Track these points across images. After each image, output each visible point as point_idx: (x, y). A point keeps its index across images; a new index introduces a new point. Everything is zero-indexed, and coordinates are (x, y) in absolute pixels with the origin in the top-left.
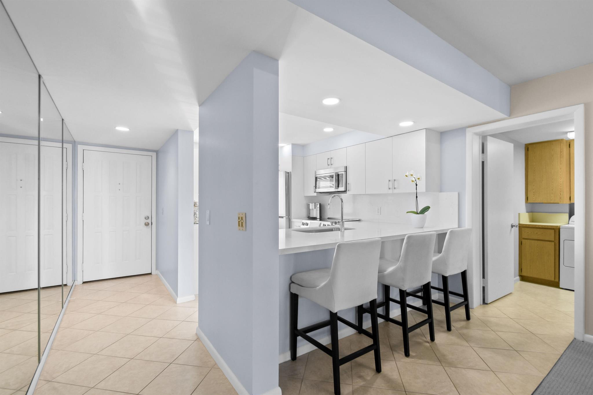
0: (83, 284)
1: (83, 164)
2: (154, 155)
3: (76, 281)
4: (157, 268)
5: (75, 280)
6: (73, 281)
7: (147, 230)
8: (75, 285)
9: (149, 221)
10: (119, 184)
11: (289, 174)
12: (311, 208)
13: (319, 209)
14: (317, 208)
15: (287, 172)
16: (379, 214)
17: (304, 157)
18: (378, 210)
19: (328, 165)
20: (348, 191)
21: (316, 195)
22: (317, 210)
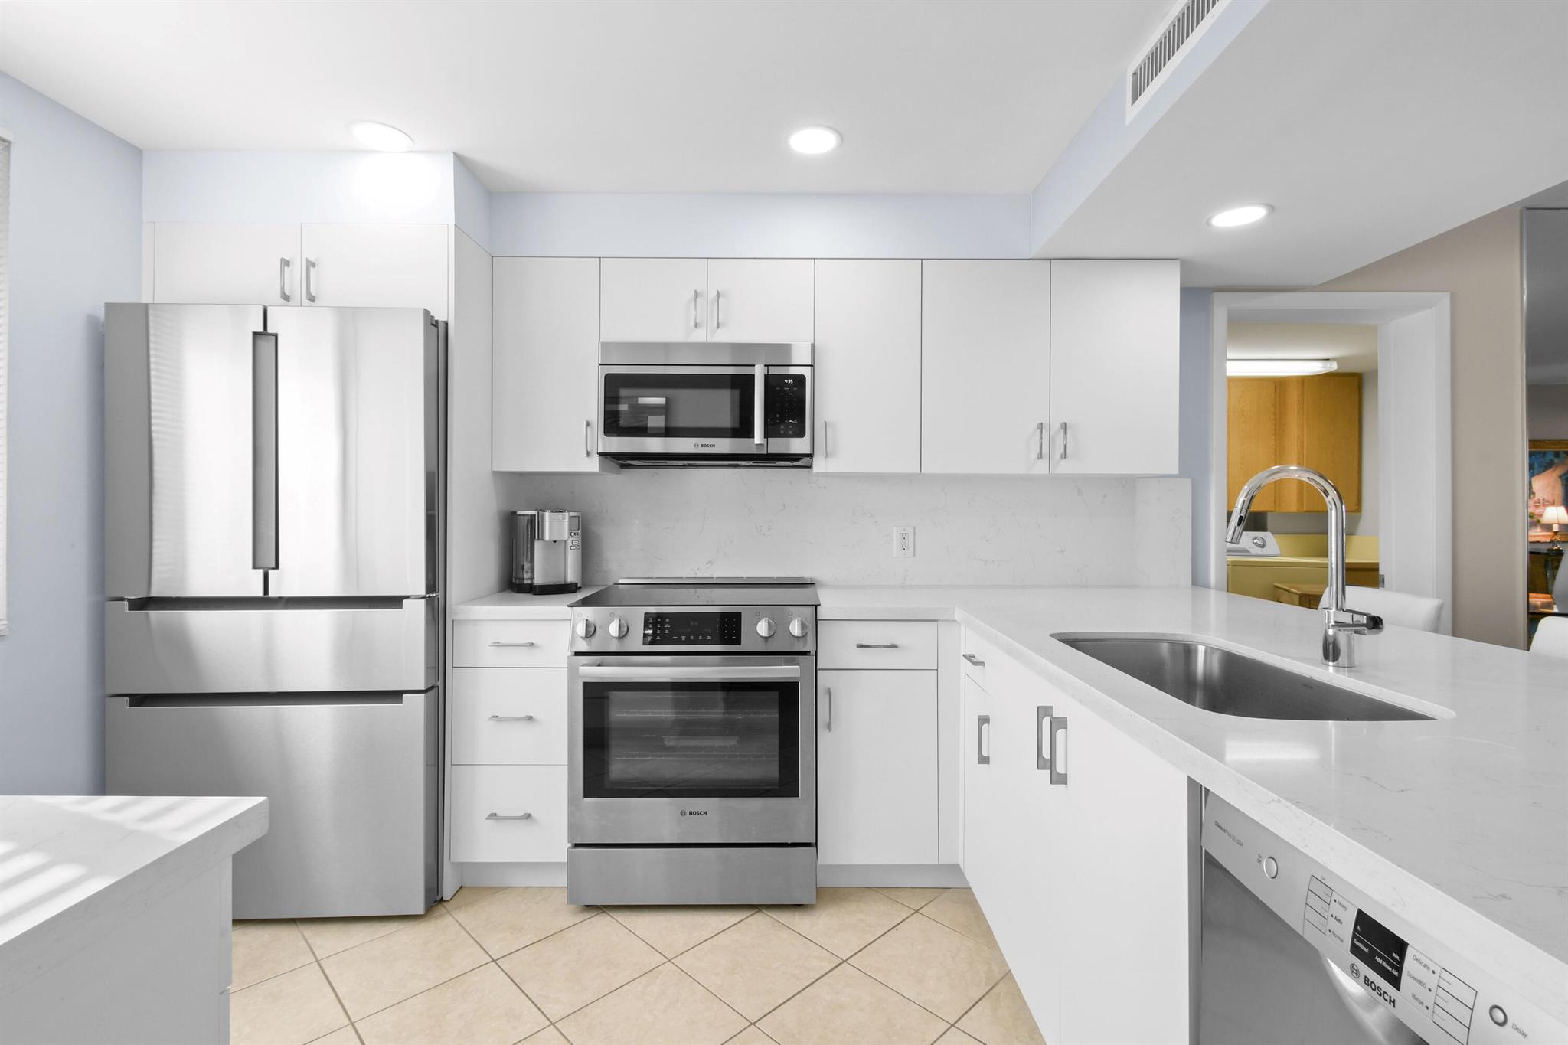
11: (438, 333)
12: (547, 538)
13: (580, 540)
14: (573, 534)
15: (433, 317)
16: (905, 554)
17: (492, 257)
18: (904, 536)
19: (696, 326)
20: (826, 457)
21: (597, 469)
22: (573, 545)
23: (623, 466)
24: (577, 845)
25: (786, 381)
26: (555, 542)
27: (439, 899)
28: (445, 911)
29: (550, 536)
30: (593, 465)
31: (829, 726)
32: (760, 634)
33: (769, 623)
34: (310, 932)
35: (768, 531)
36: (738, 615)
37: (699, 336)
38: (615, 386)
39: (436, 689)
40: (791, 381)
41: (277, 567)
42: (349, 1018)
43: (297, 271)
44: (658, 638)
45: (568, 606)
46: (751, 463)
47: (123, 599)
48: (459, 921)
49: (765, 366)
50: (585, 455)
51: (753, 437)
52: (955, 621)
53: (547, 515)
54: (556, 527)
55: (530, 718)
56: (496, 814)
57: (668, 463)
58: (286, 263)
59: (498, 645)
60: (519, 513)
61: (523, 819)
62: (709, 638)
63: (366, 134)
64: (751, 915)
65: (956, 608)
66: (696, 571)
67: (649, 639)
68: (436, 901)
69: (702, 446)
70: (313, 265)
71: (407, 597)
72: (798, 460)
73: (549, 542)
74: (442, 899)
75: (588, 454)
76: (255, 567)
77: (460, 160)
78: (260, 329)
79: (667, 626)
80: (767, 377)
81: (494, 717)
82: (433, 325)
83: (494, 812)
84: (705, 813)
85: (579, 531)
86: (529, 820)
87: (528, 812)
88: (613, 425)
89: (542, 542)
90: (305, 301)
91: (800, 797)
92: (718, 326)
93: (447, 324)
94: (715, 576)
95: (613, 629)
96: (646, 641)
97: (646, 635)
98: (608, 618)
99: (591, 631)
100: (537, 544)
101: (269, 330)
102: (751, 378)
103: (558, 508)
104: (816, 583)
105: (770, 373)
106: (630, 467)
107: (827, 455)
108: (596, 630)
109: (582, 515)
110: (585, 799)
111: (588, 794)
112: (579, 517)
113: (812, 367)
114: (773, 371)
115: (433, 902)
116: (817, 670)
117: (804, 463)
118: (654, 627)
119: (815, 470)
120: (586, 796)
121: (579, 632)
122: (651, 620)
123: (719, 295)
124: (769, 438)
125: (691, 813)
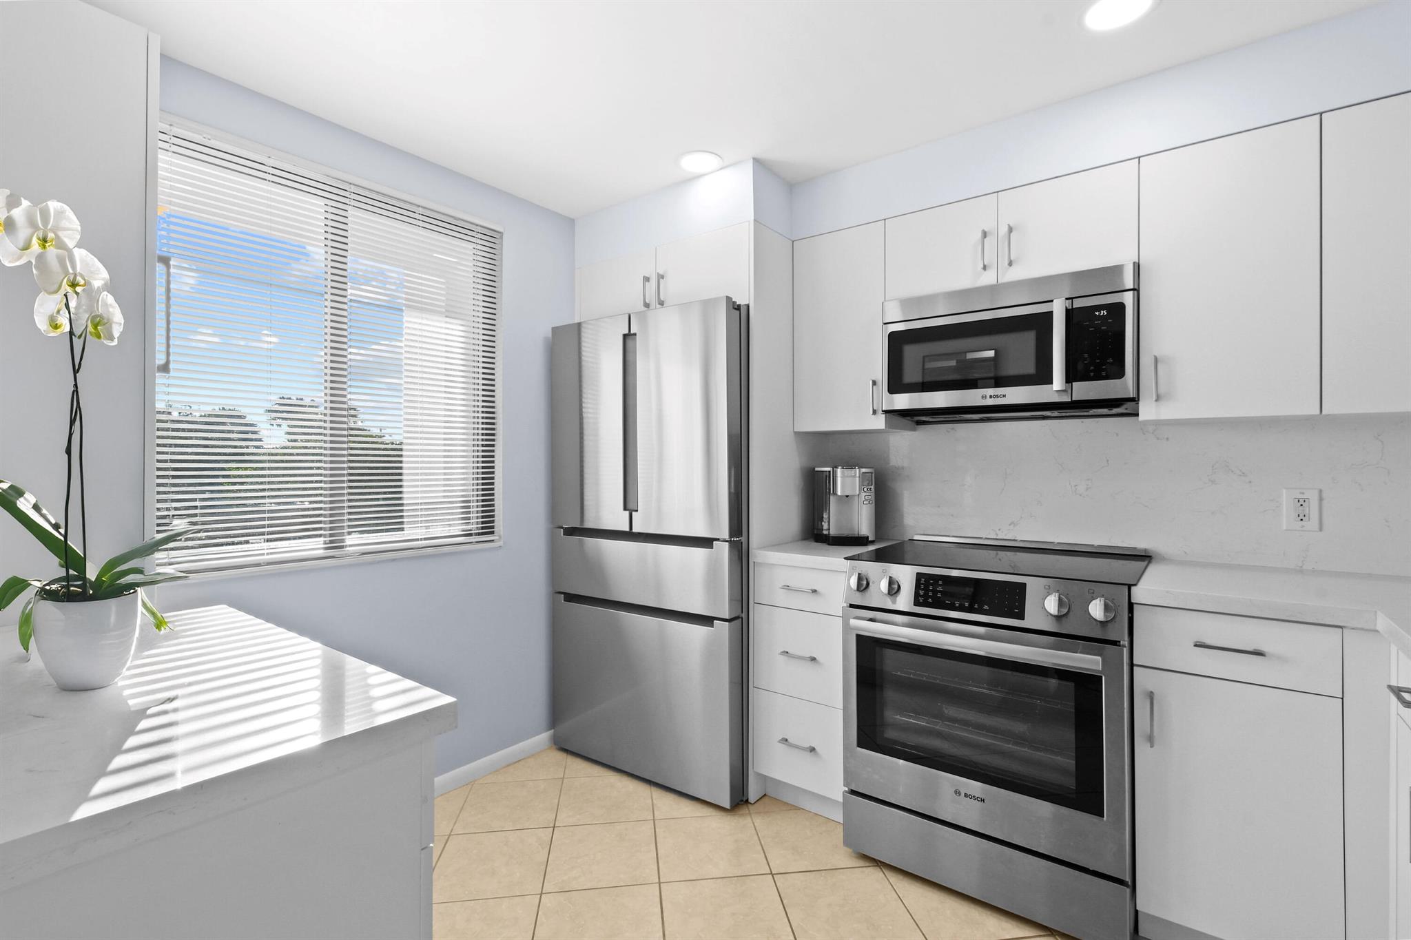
11: (739, 315)
12: (839, 493)
13: (873, 494)
14: (865, 489)
15: (734, 302)
16: (1303, 526)
17: (793, 242)
18: (1301, 502)
19: (985, 268)
20: (1156, 400)
21: (884, 427)
22: (866, 500)
23: (919, 423)
24: (853, 792)
25: (1097, 313)
26: (847, 496)
27: (745, 800)
28: (747, 812)
29: (842, 490)
30: (879, 422)
31: (1151, 739)
32: (1049, 611)
33: (1060, 600)
34: (657, 794)
35: (1087, 489)
36: (1023, 586)
37: (988, 279)
38: (897, 342)
39: (740, 619)
40: (1104, 312)
41: (637, 510)
42: (659, 878)
43: (653, 283)
44: (930, 600)
45: (845, 558)
46: (1056, 414)
47: (562, 527)
48: (756, 824)
49: (1067, 299)
50: (872, 413)
51: (1052, 383)
52: (1377, 631)
53: (839, 471)
54: (846, 482)
55: (813, 659)
56: (787, 740)
57: (958, 417)
58: (646, 279)
59: (787, 587)
60: (817, 469)
61: (807, 751)
62: (986, 607)
63: (692, 163)
64: (1040, 936)
65: (1379, 613)
66: (998, 532)
67: (921, 600)
68: (742, 801)
69: (991, 397)
70: (662, 277)
71: (717, 540)
72: (1118, 406)
73: (841, 497)
74: (747, 801)
75: (875, 412)
76: (625, 509)
77: (761, 165)
78: (627, 332)
79: (940, 590)
80: (1070, 313)
81: (784, 652)
82: (735, 309)
83: (786, 737)
84: (983, 800)
85: (873, 487)
86: (812, 753)
87: (813, 746)
88: (896, 384)
89: (835, 496)
90: (658, 306)
91: (1105, 819)
92: (1010, 264)
93: (748, 306)
94: (1019, 538)
95: (884, 585)
96: (917, 603)
97: (917, 595)
98: (880, 574)
99: (863, 585)
100: (832, 498)
101: (632, 332)
102: (1049, 316)
103: (849, 465)
104: (1153, 556)
105: (1074, 307)
106: (924, 423)
107: (1158, 399)
108: (868, 584)
109: (875, 471)
110: (858, 748)
111: (861, 744)
112: (872, 473)
113: (1135, 292)
114: (1078, 304)
115: (739, 801)
116: (1132, 665)
117: (1126, 409)
118: (926, 590)
119: (1142, 417)
120: (859, 745)
121: (852, 587)
122: (923, 581)
123: (1010, 230)
124: (1073, 383)
125: (966, 795)
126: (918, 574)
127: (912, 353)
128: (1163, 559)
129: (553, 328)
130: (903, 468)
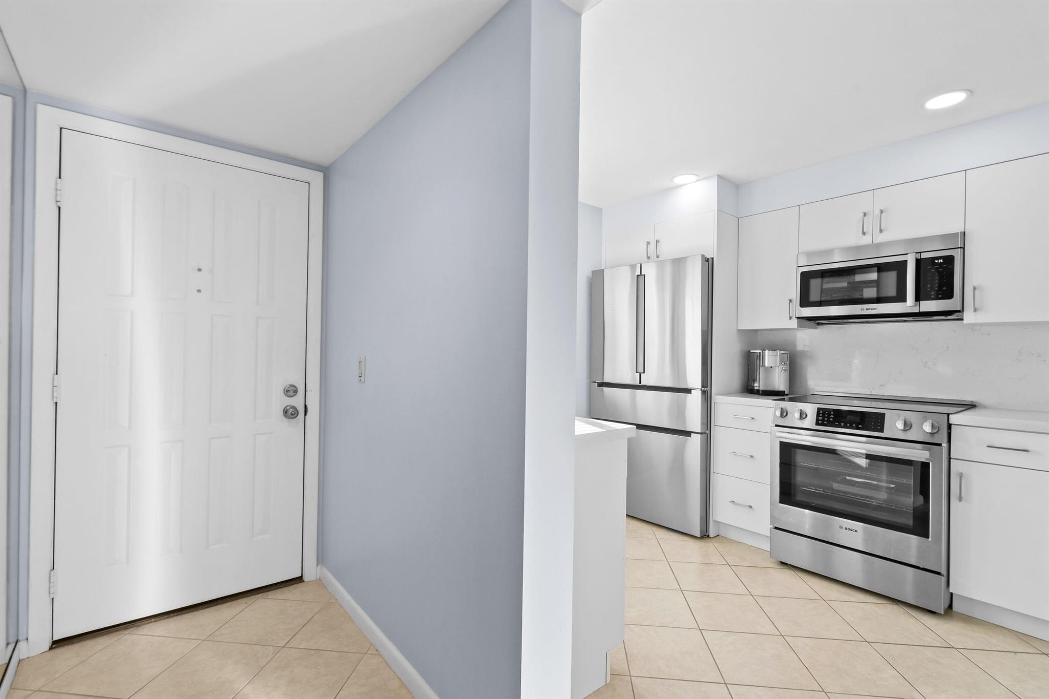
0: (51, 648)
1: (56, 184)
2: (317, 179)
3: (22, 645)
4: (321, 559)
5: (20, 638)
6: (8, 644)
7: (292, 429)
8: (20, 661)
9: (298, 402)
10: (199, 270)
11: (708, 264)
12: (766, 365)
13: (788, 367)
14: (783, 363)
15: (704, 256)
17: (738, 218)
19: (864, 234)
21: (796, 326)
22: (783, 370)
23: (818, 324)
24: (776, 528)
25: (936, 262)
26: (771, 367)
27: (707, 535)
28: (708, 541)
29: (768, 363)
30: (794, 323)
31: (961, 498)
32: (898, 429)
33: (906, 422)
35: (933, 365)
36: (883, 415)
37: (866, 240)
38: (806, 278)
39: (707, 433)
40: (940, 261)
41: (644, 372)
43: (652, 247)
44: (826, 422)
45: (772, 400)
46: (911, 319)
47: (596, 382)
48: (716, 546)
49: (916, 253)
50: (789, 318)
51: (907, 302)
53: (766, 352)
54: (769, 358)
55: (752, 457)
56: (734, 501)
57: (845, 321)
58: (648, 243)
59: (736, 417)
60: (751, 351)
61: (748, 507)
62: (860, 426)
63: (678, 180)
64: (890, 604)
66: (872, 391)
67: (820, 422)
69: (867, 309)
70: (659, 242)
71: (694, 389)
72: (950, 315)
73: (767, 367)
74: (708, 536)
75: (791, 318)
76: (636, 372)
77: (721, 178)
78: (639, 274)
79: (832, 416)
80: (918, 262)
81: (733, 452)
82: (705, 260)
84: (856, 531)
85: (787, 362)
86: (750, 508)
87: (751, 504)
88: (805, 301)
89: (764, 367)
90: (656, 258)
91: (930, 539)
92: (881, 231)
93: (713, 258)
94: (886, 394)
95: (797, 415)
96: (817, 424)
97: (817, 420)
98: (794, 408)
99: (784, 414)
100: (761, 369)
101: (642, 274)
102: (905, 263)
103: (773, 348)
104: (977, 405)
105: (922, 257)
106: (822, 324)
107: (975, 310)
108: (787, 414)
109: (790, 354)
110: (780, 504)
111: (782, 501)
112: (787, 354)
113: (962, 249)
114: (924, 256)
115: (705, 536)
116: (950, 459)
117: (957, 316)
118: (823, 416)
119: (965, 321)
120: (781, 502)
121: (777, 415)
122: (821, 412)
123: (882, 212)
124: (921, 302)
125: (846, 529)
126: (818, 408)
127: (815, 283)
128: (984, 407)
129: (592, 271)
130: (808, 351)
